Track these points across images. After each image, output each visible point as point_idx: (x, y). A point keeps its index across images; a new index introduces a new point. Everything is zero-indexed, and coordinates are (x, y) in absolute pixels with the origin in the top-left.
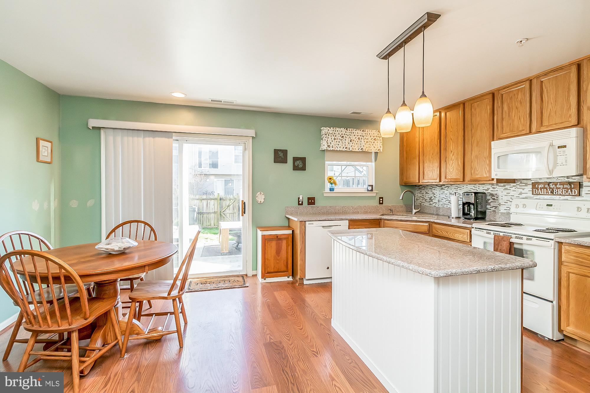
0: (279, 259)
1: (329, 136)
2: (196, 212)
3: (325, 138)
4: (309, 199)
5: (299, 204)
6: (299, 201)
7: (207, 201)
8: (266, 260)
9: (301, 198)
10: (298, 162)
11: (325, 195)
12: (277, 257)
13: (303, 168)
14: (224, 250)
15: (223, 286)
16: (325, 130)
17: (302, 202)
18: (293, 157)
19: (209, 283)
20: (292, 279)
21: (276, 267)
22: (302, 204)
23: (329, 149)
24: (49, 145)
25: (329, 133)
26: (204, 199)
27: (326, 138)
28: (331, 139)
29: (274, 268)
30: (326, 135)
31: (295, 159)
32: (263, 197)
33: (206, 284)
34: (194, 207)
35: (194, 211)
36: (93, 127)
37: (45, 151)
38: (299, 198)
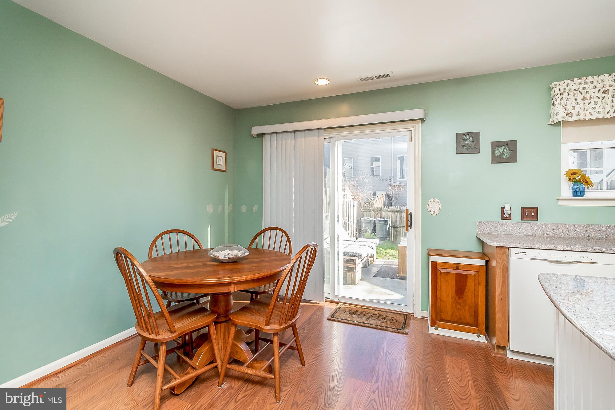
0: (460, 302)
1: (569, 95)
2: (388, 225)
3: (559, 101)
4: (523, 209)
5: (503, 218)
6: (503, 214)
7: (401, 214)
8: (438, 300)
9: (507, 209)
10: (501, 149)
11: (561, 203)
12: (457, 298)
13: (513, 159)
14: (402, 272)
15: (373, 323)
16: (559, 86)
17: (510, 215)
18: (492, 143)
19: (359, 315)
20: (486, 342)
21: (456, 315)
22: (510, 218)
23: (569, 119)
24: (223, 155)
25: (570, 90)
26: (397, 212)
27: (562, 99)
28: (576, 99)
29: (452, 316)
30: (561, 94)
31: (495, 145)
32: (438, 205)
33: (354, 314)
34: (386, 219)
35: (386, 224)
36: (258, 135)
37: (219, 160)
38: (503, 209)
